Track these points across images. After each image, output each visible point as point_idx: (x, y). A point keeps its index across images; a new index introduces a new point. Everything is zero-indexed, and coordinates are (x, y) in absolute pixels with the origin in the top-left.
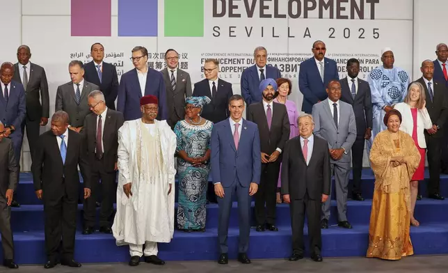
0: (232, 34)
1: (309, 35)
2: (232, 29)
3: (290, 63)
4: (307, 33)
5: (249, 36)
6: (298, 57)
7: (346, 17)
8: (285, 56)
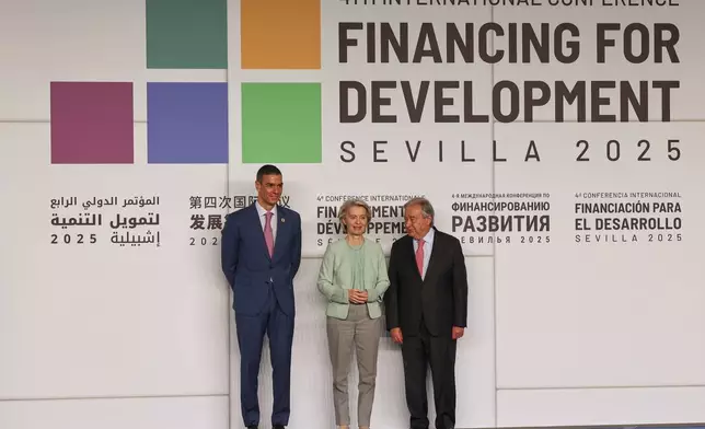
0: (379, 156)
1: (536, 156)
2: (379, 147)
3: (498, 214)
4: (532, 153)
5: (413, 159)
6: (514, 200)
7: (611, 119)
8: (488, 200)
